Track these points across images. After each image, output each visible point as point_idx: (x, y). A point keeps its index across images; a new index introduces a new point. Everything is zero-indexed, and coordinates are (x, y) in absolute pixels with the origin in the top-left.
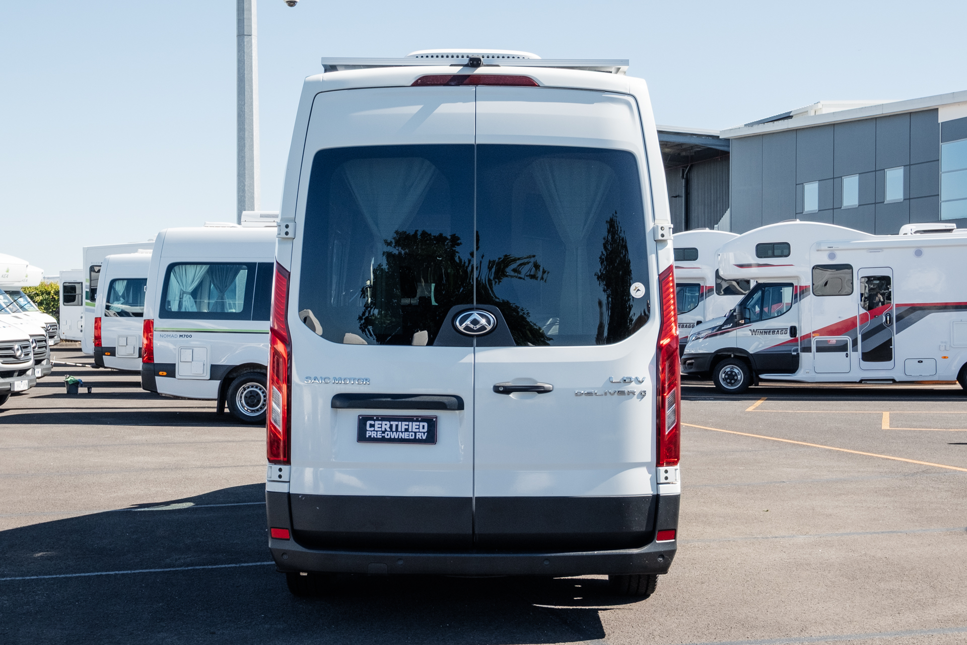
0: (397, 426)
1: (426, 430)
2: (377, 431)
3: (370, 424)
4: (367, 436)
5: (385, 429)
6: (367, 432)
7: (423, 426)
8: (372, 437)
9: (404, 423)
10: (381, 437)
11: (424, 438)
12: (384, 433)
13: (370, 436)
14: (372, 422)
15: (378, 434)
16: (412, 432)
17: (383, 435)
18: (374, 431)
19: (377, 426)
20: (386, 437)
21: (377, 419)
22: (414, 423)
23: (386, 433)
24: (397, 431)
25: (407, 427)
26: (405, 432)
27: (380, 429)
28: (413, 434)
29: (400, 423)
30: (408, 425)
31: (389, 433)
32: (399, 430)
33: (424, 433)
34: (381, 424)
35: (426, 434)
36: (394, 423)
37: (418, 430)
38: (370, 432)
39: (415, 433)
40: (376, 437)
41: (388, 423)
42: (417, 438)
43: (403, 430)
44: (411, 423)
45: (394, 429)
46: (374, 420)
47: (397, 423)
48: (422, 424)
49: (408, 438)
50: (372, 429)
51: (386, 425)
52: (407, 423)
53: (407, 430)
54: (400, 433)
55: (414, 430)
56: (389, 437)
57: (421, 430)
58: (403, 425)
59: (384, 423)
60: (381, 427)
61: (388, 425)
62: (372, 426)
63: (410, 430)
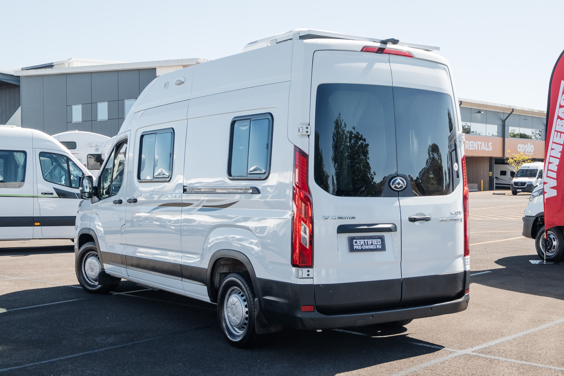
0: (367, 242)
1: (380, 243)
2: (359, 245)
3: (355, 242)
4: (355, 249)
5: (362, 244)
6: (354, 246)
7: (379, 241)
8: (357, 249)
9: (370, 240)
10: (361, 248)
11: (380, 248)
12: (362, 246)
13: (356, 248)
14: (356, 241)
15: (360, 247)
16: (374, 245)
17: (362, 247)
18: (357, 245)
19: (358, 242)
20: (363, 248)
21: (358, 239)
22: (375, 240)
23: (363, 246)
24: (368, 245)
25: (372, 242)
26: (371, 245)
27: (360, 244)
28: (375, 246)
29: (368, 240)
30: (372, 241)
31: (364, 246)
32: (369, 244)
33: (380, 245)
34: (360, 241)
35: (381, 245)
36: (366, 240)
37: (377, 244)
38: (355, 246)
39: (376, 245)
40: (358, 248)
41: (363, 240)
42: (377, 248)
43: (370, 244)
44: (373, 240)
45: (366, 244)
46: (357, 239)
47: (367, 240)
48: (378, 240)
49: (373, 248)
50: (356, 244)
51: (362, 241)
52: (371, 240)
53: (372, 244)
54: (369, 246)
55: (375, 244)
56: (364, 248)
57: (379, 244)
58: (370, 241)
59: (361, 240)
60: (360, 243)
61: (363, 242)
62: (356, 242)
63: (374, 244)
